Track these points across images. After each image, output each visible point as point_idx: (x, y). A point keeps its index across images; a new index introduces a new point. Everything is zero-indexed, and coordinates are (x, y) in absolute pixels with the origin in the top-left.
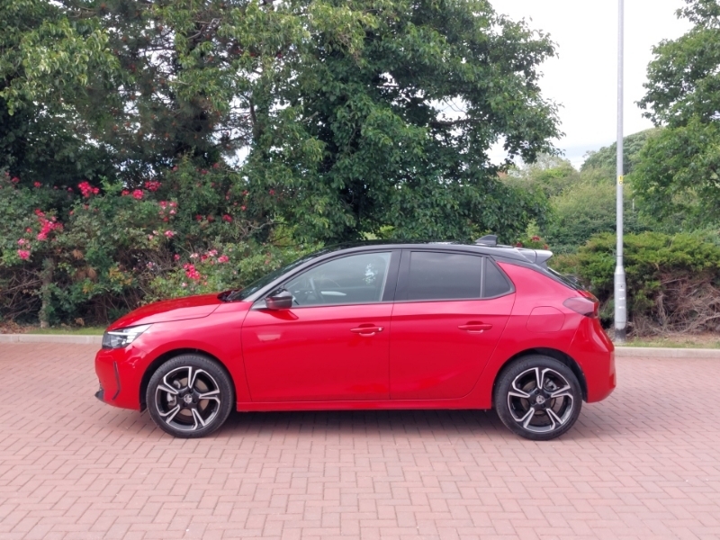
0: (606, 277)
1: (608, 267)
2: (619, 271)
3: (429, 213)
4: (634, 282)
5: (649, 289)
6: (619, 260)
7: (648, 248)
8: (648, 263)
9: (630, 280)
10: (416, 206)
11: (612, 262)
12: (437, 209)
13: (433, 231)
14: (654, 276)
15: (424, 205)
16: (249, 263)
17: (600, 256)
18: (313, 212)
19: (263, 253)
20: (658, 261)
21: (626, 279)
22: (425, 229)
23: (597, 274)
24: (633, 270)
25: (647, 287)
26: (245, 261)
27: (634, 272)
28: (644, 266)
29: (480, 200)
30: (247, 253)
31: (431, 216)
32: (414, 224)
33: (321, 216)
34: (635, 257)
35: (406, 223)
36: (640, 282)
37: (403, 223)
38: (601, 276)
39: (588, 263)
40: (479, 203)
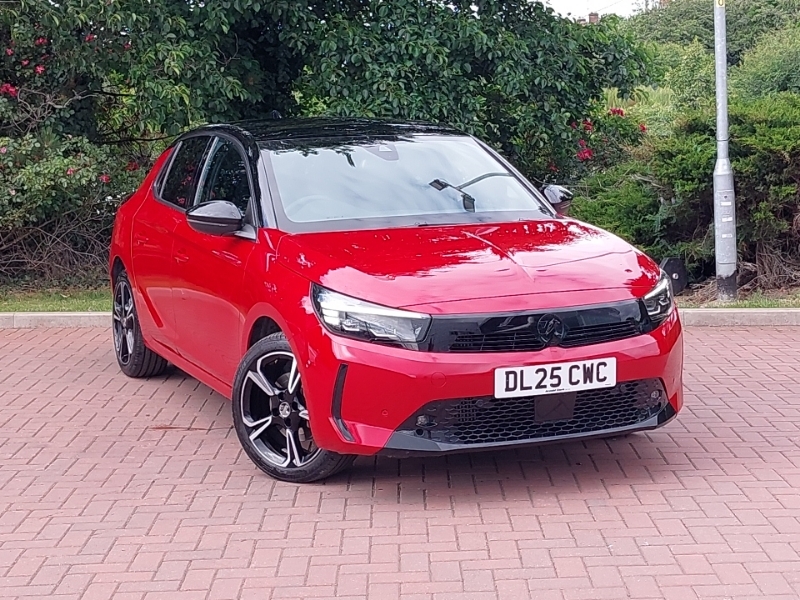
0: (701, 181)
1: (703, 162)
2: (722, 169)
3: (392, 72)
4: (751, 189)
5: (776, 201)
6: (722, 148)
7: (772, 124)
8: (771, 151)
9: (742, 185)
10: (368, 60)
11: (710, 153)
12: (409, 63)
13: (401, 106)
14: (784, 176)
15: (385, 56)
16: (38, 174)
17: (692, 142)
18: (162, 74)
19: (66, 154)
20: (789, 149)
21: (735, 183)
22: (386, 102)
23: (685, 175)
24: (747, 166)
25: (772, 197)
26: (30, 169)
27: (748, 169)
28: (764, 158)
29: (491, 44)
30: (38, 155)
31: (398, 77)
32: (366, 93)
33: (177, 80)
34: (750, 140)
35: (351, 92)
36: (761, 188)
37: (346, 92)
38: (693, 180)
39: (671, 156)
40: (489, 49)
